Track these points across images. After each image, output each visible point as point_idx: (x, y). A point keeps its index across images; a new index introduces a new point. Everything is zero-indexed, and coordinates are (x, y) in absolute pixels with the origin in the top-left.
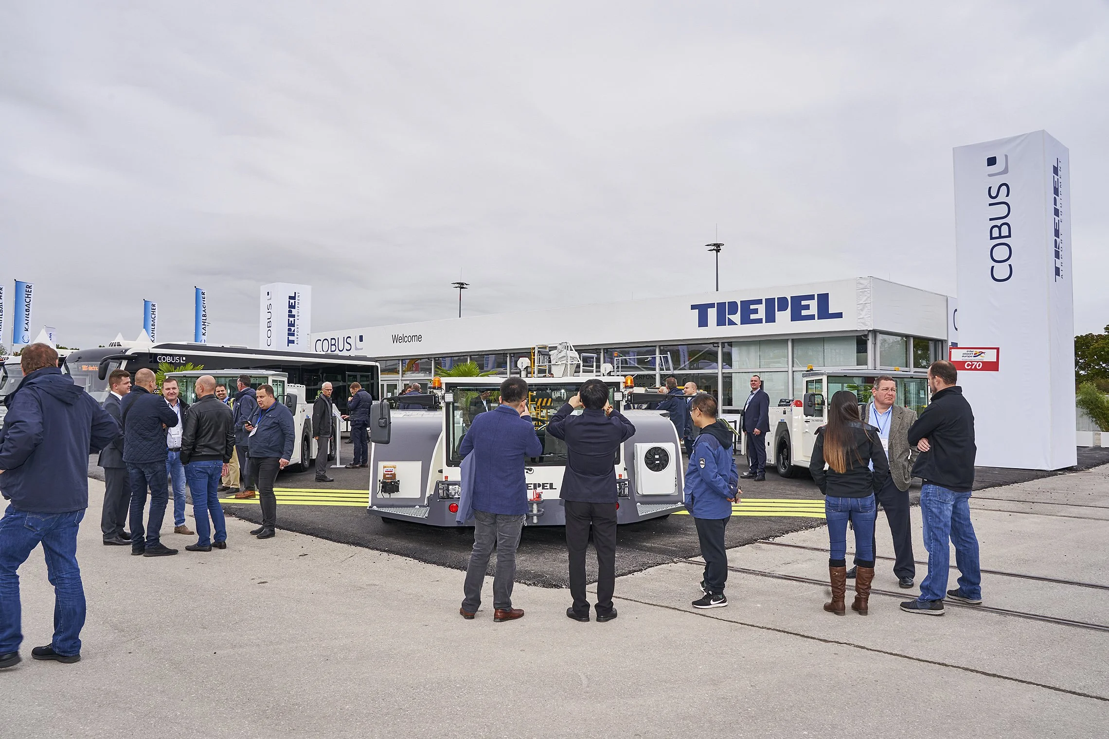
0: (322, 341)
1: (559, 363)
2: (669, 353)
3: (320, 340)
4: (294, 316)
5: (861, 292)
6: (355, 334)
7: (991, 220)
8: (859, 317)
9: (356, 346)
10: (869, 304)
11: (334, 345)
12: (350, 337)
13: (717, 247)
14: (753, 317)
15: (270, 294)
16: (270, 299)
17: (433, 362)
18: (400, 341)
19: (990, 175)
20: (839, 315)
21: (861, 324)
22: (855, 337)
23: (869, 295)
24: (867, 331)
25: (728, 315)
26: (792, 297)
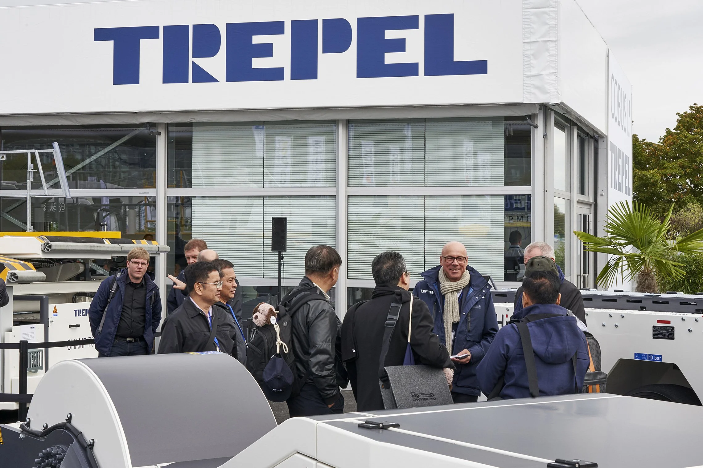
2: (56, 145)
5: (535, 14)
8: (528, 74)
10: (553, 44)
14: (258, 63)
20: (479, 67)
21: (533, 90)
22: (507, 118)
23: (552, 22)
24: (538, 107)
25: (194, 56)
26: (360, 20)
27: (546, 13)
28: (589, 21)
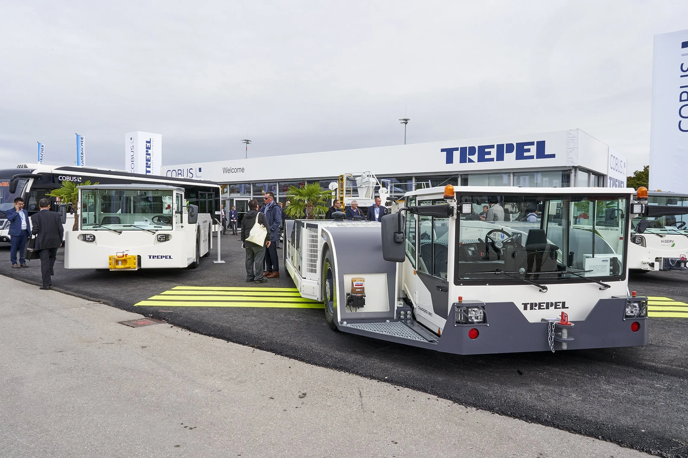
0: (171, 171)
1: (363, 186)
2: (430, 181)
3: (170, 171)
4: (149, 155)
5: (571, 140)
6: (195, 166)
7: (681, 87)
8: (568, 157)
9: (196, 174)
10: (576, 148)
11: (181, 174)
12: (192, 169)
13: (406, 121)
14: (487, 157)
15: (132, 138)
16: (133, 142)
17: (252, 186)
18: (229, 172)
19: (683, 55)
20: (553, 156)
21: (570, 162)
22: (563, 171)
23: (576, 142)
24: (572, 167)
25: (468, 155)
26: (517, 144)
27: (574, 139)
28: (598, 140)
